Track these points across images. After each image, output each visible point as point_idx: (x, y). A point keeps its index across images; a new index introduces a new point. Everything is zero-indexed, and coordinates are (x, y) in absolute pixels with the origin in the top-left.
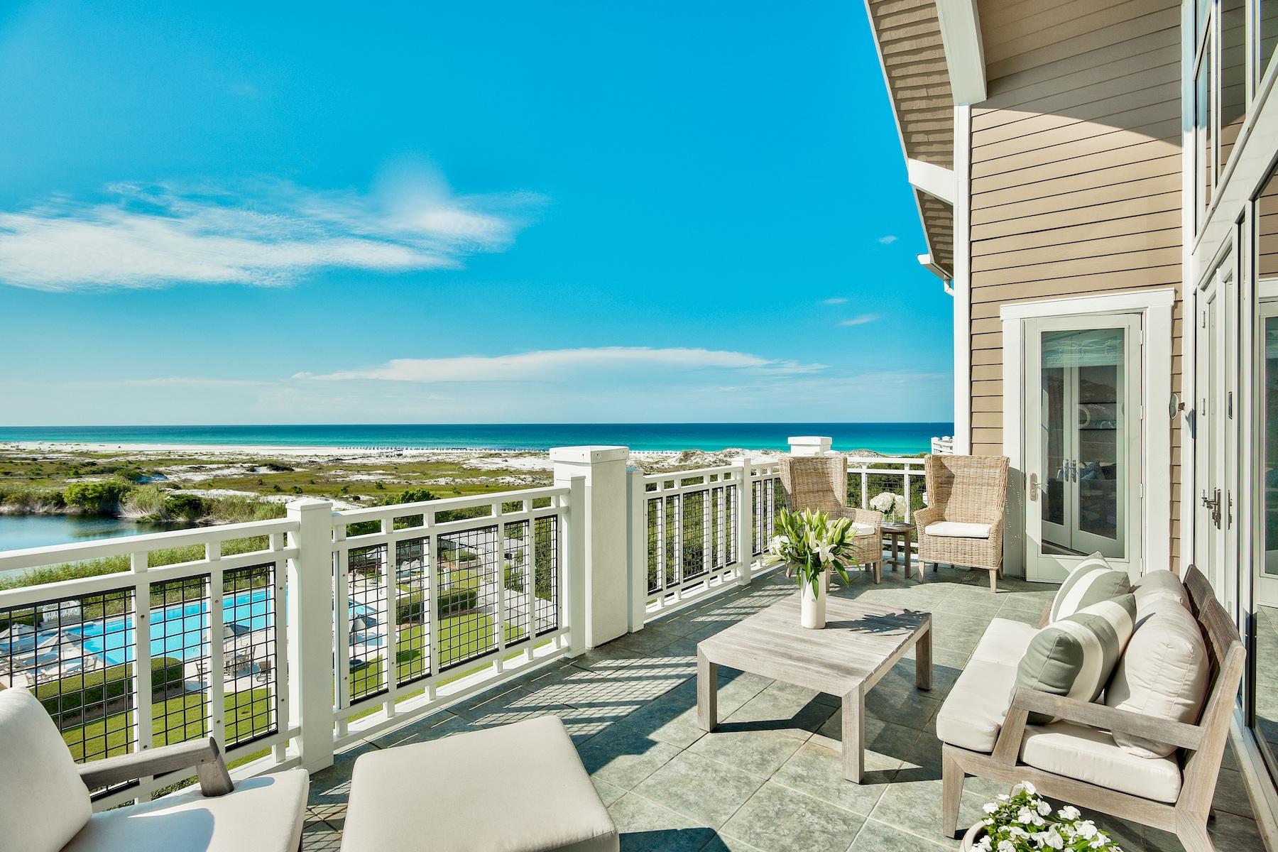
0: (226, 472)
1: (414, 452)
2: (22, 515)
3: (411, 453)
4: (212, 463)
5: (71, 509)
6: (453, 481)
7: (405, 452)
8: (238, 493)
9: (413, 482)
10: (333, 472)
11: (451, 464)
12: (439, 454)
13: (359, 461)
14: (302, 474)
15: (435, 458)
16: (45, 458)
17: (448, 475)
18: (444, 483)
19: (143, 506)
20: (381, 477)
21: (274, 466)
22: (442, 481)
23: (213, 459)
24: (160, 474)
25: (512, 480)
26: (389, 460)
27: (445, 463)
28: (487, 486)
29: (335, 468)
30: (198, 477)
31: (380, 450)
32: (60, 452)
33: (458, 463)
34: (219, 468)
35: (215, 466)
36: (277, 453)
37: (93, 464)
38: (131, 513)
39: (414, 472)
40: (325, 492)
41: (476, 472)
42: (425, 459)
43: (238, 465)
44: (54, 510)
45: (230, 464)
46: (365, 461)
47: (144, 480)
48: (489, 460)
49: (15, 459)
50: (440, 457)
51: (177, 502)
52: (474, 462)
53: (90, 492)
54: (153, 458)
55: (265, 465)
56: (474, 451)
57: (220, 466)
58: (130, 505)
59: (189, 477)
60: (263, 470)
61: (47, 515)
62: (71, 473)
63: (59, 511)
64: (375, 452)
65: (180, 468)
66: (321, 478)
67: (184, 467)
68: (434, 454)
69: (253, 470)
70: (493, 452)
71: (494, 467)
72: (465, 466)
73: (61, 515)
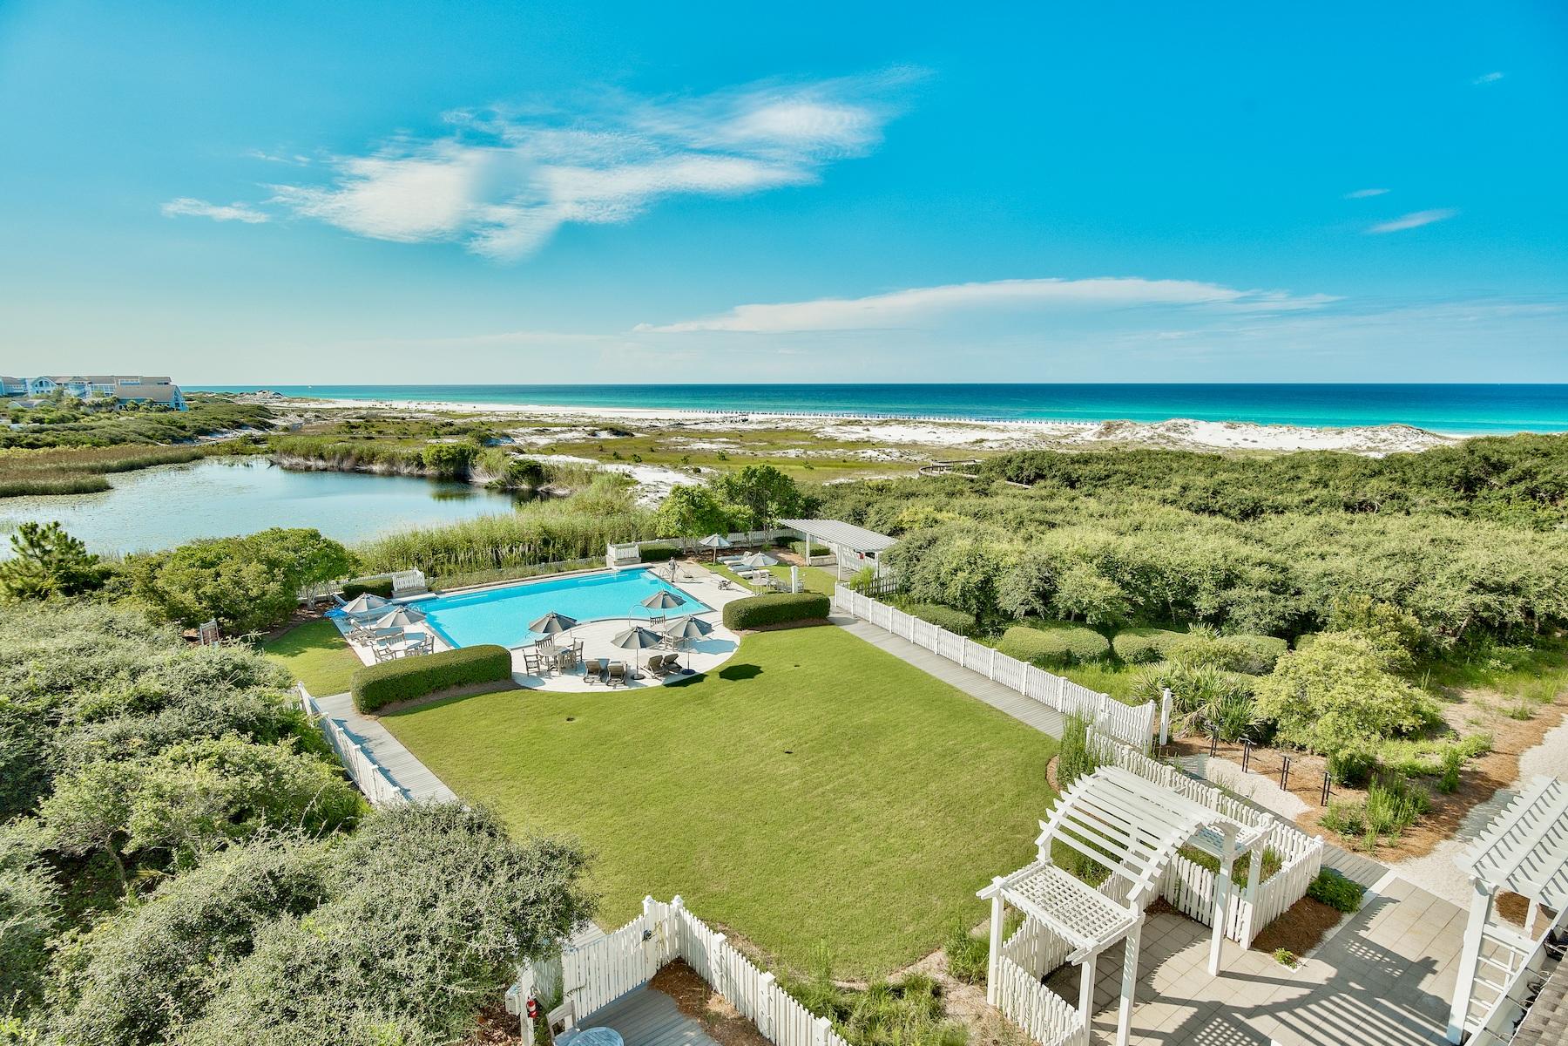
0: (569, 436)
1: (762, 417)
2: (391, 475)
3: (758, 418)
4: (556, 425)
5: (430, 471)
6: (805, 453)
7: (751, 417)
8: (576, 460)
9: (759, 453)
10: (674, 439)
11: (802, 432)
12: (789, 420)
13: (701, 427)
14: (643, 441)
15: (785, 424)
16: (411, 417)
17: (799, 446)
18: (793, 456)
19: (490, 470)
20: (724, 446)
21: (615, 431)
22: (792, 453)
23: (557, 421)
24: (507, 436)
25: (875, 454)
26: (733, 426)
27: (796, 431)
28: (844, 461)
29: (676, 434)
30: (543, 441)
31: (724, 415)
32: (424, 411)
33: (810, 432)
34: (562, 432)
35: (558, 429)
36: (618, 415)
37: (451, 425)
38: (480, 478)
39: (760, 441)
40: (663, 461)
41: (831, 442)
42: (773, 426)
43: (580, 429)
44: (416, 471)
45: (572, 427)
46: (708, 427)
47: (493, 442)
48: (848, 428)
49: (388, 417)
50: (790, 424)
51: (519, 468)
52: (830, 431)
53: (445, 453)
54: (503, 419)
55: (606, 429)
56: (830, 417)
57: (564, 429)
58: (479, 469)
59: (534, 441)
60: (604, 435)
61: (411, 476)
62: (432, 433)
63: (420, 473)
64: (718, 416)
65: (527, 430)
66: (661, 445)
67: (530, 430)
68: (783, 420)
69: (594, 434)
70: (852, 418)
71: (853, 437)
72: (818, 436)
73: (422, 477)
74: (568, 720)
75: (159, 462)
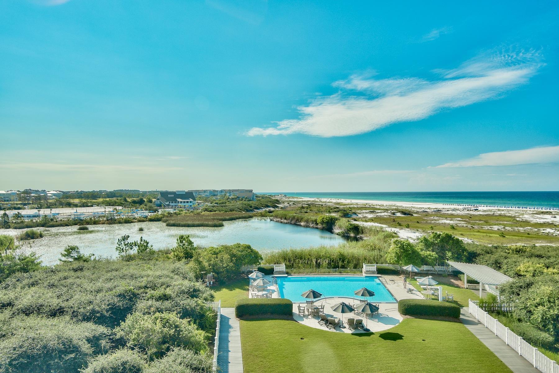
0: (383, 214)
1: (485, 208)
2: (307, 226)
3: (483, 208)
4: (379, 209)
5: (320, 226)
6: (504, 228)
7: (480, 208)
8: (380, 225)
9: (476, 227)
10: (432, 218)
11: (509, 217)
12: (503, 210)
13: (450, 212)
14: (416, 218)
15: (499, 212)
16: (325, 205)
17: (500, 224)
18: (496, 229)
19: (340, 227)
20: (457, 222)
21: (404, 213)
22: (496, 228)
23: (381, 208)
24: (355, 213)
25: (552, 231)
26: (468, 212)
27: (505, 216)
28: (528, 234)
29: (434, 215)
30: (370, 216)
31: (464, 207)
32: (331, 202)
33: (515, 217)
34: (381, 212)
35: (380, 211)
36: (410, 206)
37: (338, 208)
38: (336, 230)
39: (480, 220)
40: (419, 228)
41: (527, 223)
42: (491, 213)
43: (389, 211)
44: (315, 226)
45: (386, 210)
46: (454, 212)
47: (349, 216)
48: (541, 216)
49: (317, 205)
50: (503, 212)
51: (350, 227)
52: (527, 217)
53: (325, 219)
54: (359, 206)
55: (400, 212)
56: (528, 209)
57: (382, 211)
58: (337, 226)
59: (366, 216)
60: (399, 214)
61: (313, 228)
62: (328, 211)
63: (316, 226)
64: (461, 207)
65: (366, 211)
66: (425, 220)
67: (367, 211)
68: (499, 210)
69: (394, 214)
70: (544, 210)
71: (542, 221)
72: (518, 219)
73: (317, 228)
74: (301, 339)
75: (240, 218)
